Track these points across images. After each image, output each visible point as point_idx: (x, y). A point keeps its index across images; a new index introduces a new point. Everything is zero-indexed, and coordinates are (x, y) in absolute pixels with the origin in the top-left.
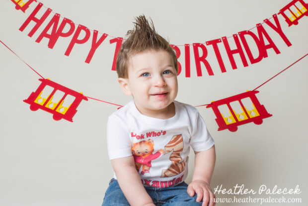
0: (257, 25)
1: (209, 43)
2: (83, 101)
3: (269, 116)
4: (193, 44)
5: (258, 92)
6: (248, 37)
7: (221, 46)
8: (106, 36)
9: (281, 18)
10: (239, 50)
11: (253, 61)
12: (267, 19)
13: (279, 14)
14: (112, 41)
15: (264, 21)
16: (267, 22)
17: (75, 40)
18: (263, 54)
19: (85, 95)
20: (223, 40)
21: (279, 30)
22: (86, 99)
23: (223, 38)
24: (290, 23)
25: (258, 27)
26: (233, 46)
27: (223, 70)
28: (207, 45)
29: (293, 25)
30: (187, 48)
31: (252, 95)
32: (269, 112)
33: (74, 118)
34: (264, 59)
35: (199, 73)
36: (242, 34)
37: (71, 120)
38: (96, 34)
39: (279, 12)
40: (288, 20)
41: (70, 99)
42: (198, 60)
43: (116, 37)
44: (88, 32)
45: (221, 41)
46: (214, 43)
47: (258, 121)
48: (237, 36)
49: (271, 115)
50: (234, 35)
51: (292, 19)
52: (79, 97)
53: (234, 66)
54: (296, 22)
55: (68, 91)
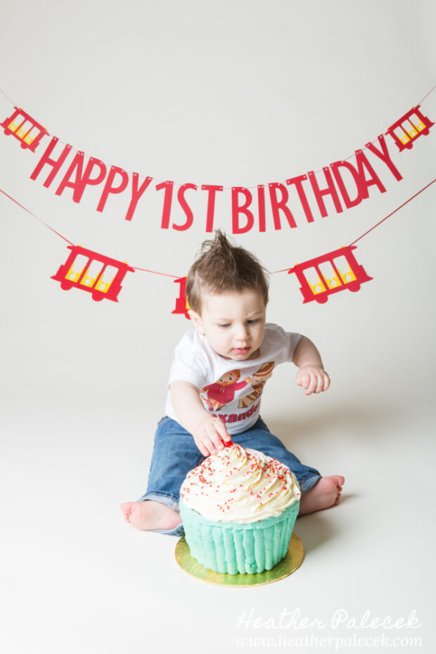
0: (356, 152)
1: (291, 181)
2: (128, 273)
3: (369, 279)
4: (270, 184)
5: (355, 247)
6: (343, 171)
7: (306, 185)
8: (151, 180)
9: (389, 140)
10: (331, 190)
11: (350, 204)
12: (370, 143)
13: (386, 134)
14: (159, 187)
15: (366, 145)
16: (371, 147)
17: (108, 190)
18: (363, 194)
19: (130, 265)
20: (310, 177)
21: (385, 158)
22: (132, 270)
23: (309, 173)
24: (401, 146)
25: (357, 155)
26: (323, 185)
27: (310, 218)
28: (288, 184)
29: (406, 150)
30: (261, 191)
31: (347, 252)
32: (369, 274)
33: (119, 297)
34: (364, 201)
35: (278, 226)
36: (336, 166)
37: (115, 300)
38: (136, 178)
39: (386, 131)
40: (399, 143)
41: (112, 272)
42: (276, 206)
43: (164, 180)
44: (125, 176)
45: (306, 178)
46: (297, 181)
47: (354, 287)
48: (328, 169)
49: (372, 278)
50: (324, 169)
51: (405, 140)
52: (123, 269)
53: (324, 213)
54: (409, 146)
55: (107, 261)
